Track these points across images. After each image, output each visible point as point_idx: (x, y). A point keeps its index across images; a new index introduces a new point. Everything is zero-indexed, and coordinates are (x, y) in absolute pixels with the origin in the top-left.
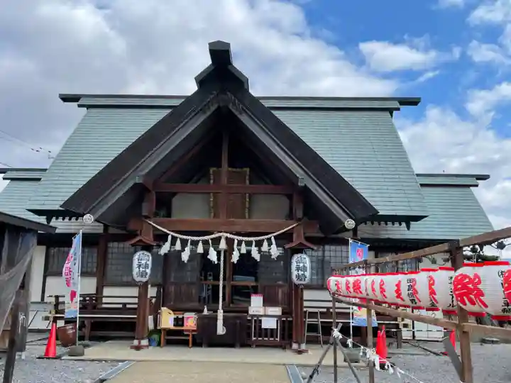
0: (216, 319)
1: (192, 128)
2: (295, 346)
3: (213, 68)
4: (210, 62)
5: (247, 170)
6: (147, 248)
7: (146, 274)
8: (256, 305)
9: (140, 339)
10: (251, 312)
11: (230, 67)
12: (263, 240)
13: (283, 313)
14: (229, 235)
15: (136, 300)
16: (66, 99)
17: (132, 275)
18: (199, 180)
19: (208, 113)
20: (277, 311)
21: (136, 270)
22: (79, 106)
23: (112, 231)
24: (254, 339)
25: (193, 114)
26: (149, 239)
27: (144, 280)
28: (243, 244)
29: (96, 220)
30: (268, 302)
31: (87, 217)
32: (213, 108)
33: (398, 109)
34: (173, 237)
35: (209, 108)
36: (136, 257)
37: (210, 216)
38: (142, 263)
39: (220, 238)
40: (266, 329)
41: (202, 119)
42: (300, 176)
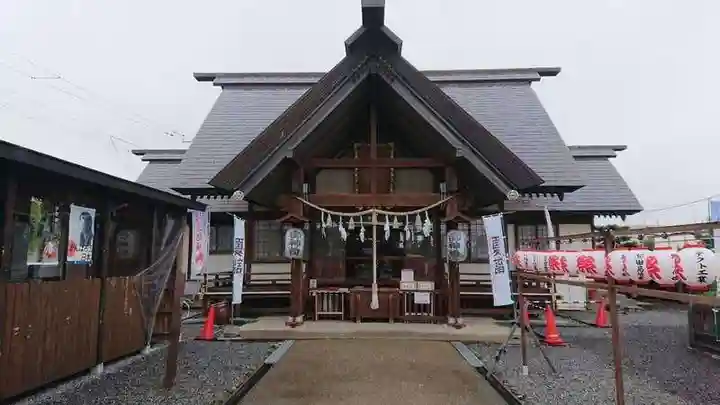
0: (371, 293)
1: (343, 98)
2: (451, 320)
3: (364, 29)
4: (361, 24)
5: (391, 144)
6: (298, 225)
7: (299, 251)
8: (407, 279)
9: (295, 316)
10: (402, 287)
11: (382, 28)
12: (416, 215)
13: (436, 288)
14: (381, 212)
15: (289, 277)
16: (201, 78)
17: (285, 253)
18: (343, 155)
19: (358, 82)
20: (429, 285)
21: (288, 248)
22: (215, 84)
23: (257, 209)
24: (407, 314)
25: (338, 87)
26: (299, 216)
27: (297, 257)
28: (396, 220)
29: (246, 198)
30: (419, 277)
31: (236, 193)
32: (364, 76)
33: (539, 80)
34: (325, 213)
35: (359, 77)
36: (288, 234)
37: (354, 191)
38: (295, 241)
39: (371, 215)
40: (419, 305)
41: (351, 88)
42: (457, 147)
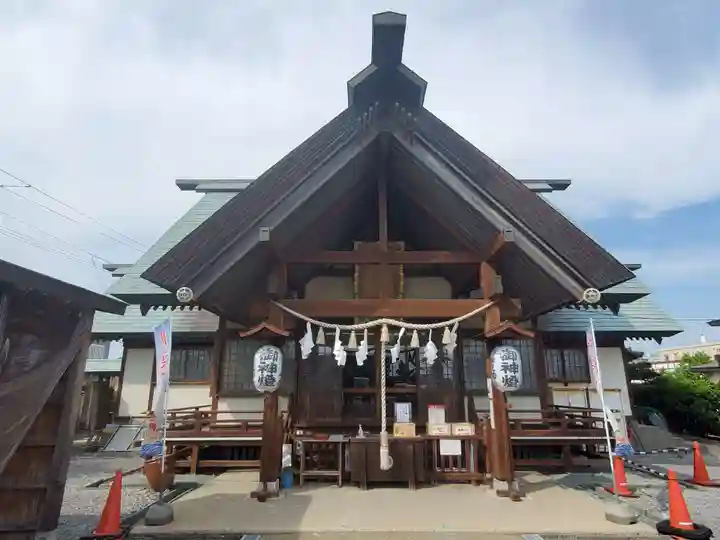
0: (378, 444)
3: (375, 68)
4: (369, 61)
5: (402, 244)
7: (274, 380)
8: (436, 421)
9: (267, 480)
10: (431, 432)
11: (401, 70)
14: (393, 322)
15: (261, 416)
16: (185, 186)
17: (253, 382)
21: (257, 375)
23: (229, 325)
26: (278, 328)
27: (271, 389)
28: (415, 335)
31: (183, 291)
34: (313, 325)
38: (265, 362)
40: (447, 457)
41: (357, 150)
42: (501, 228)
